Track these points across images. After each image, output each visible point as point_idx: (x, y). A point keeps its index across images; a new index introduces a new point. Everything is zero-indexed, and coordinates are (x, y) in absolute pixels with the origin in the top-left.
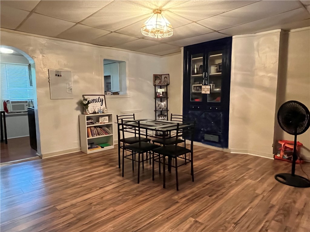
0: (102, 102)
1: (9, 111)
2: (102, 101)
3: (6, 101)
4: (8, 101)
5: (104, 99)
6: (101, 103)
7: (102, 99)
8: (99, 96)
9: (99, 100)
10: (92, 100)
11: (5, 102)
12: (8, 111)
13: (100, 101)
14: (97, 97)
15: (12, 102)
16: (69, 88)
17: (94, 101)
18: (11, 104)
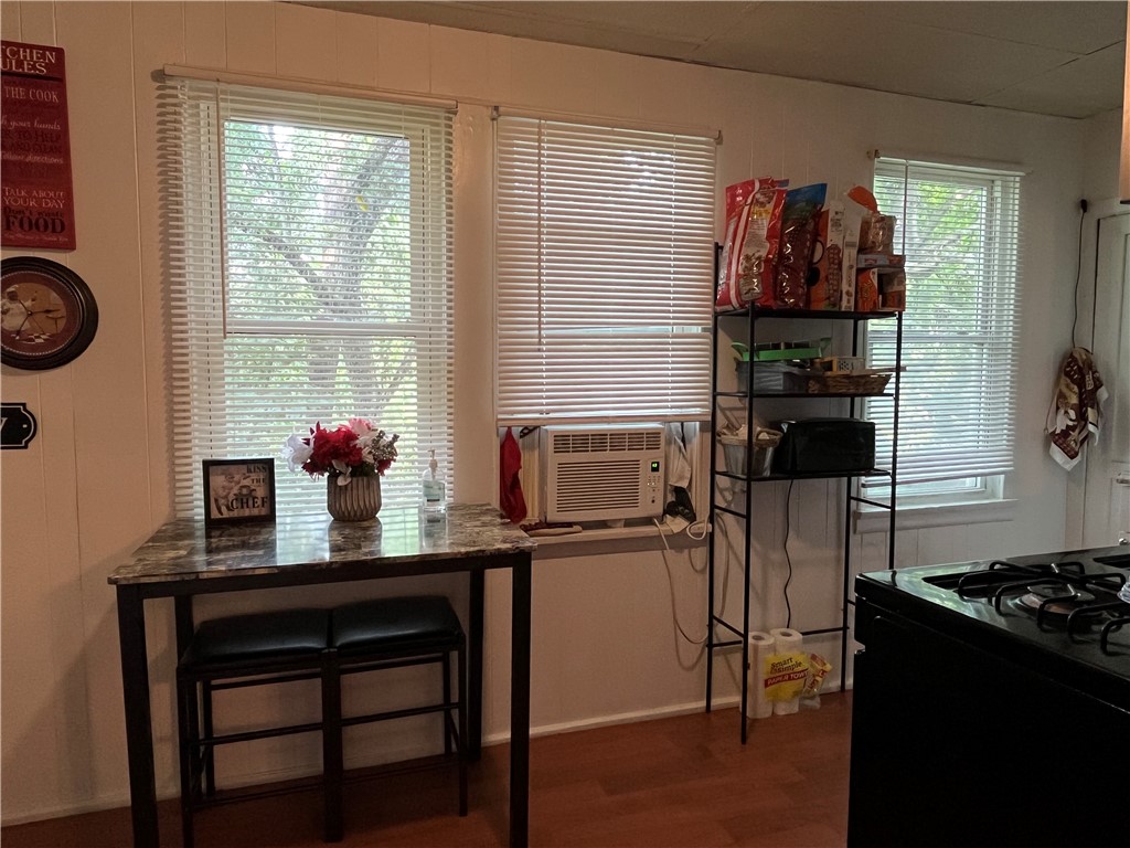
1: (533, 516)
3: (516, 432)
4: (528, 431)
11: (509, 433)
12: (524, 513)
15: (564, 442)
18: (553, 460)
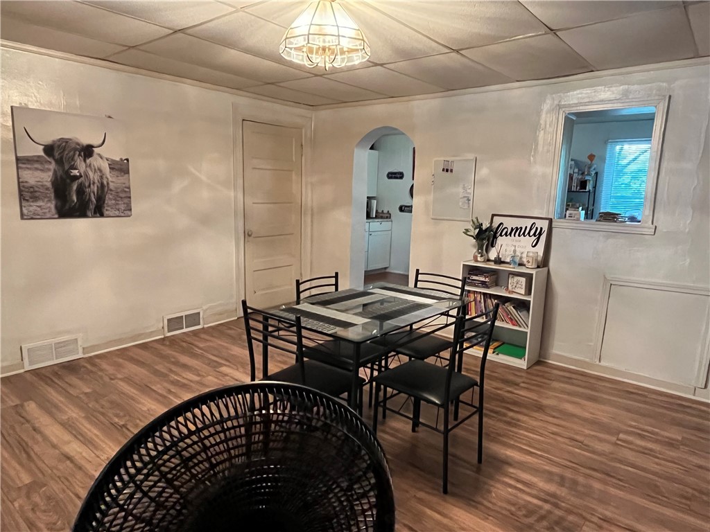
0: (538, 239)
2: (540, 234)
5: (545, 229)
6: (534, 238)
7: (541, 229)
8: (533, 221)
9: (531, 229)
10: (512, 229)
13: (534, 235)
14: (529, 223)
16: (464, 197)
17: (517, 231)
